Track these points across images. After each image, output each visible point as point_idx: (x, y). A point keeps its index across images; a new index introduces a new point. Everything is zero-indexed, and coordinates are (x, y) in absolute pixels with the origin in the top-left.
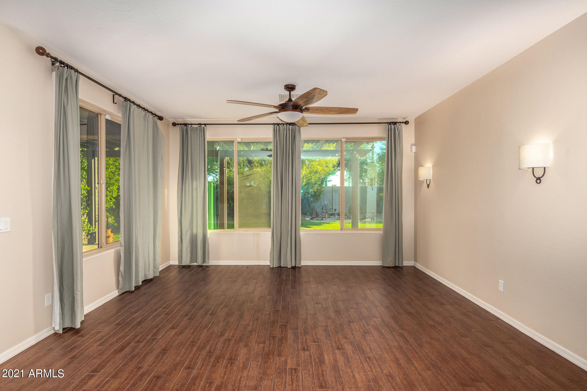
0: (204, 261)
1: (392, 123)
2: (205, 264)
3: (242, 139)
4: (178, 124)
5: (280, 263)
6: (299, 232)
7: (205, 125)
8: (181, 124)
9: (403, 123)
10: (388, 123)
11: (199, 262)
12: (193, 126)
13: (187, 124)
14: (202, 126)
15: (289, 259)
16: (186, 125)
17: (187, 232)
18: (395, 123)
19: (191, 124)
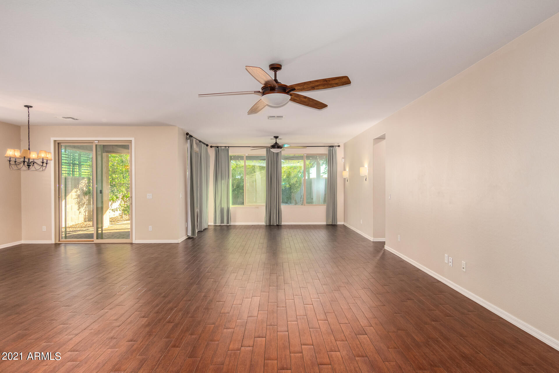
0: (228, 223)
1: (331, 146)
2: (228, 224)
3: (248, 154)
4: (214, 147)
5: (270, 223)
6: (280, 206)
7: (229, 147)
8: (215, 147)
9: (337, 146)
10: (329, 146)
11: (225, 224)
12: (222, 148)
13: (219, 147)
14: (227, 148)
15: (275, 220)
16: (217, 147)
17: (218, 206)
18: (333, 146)
19: (221, 147)
